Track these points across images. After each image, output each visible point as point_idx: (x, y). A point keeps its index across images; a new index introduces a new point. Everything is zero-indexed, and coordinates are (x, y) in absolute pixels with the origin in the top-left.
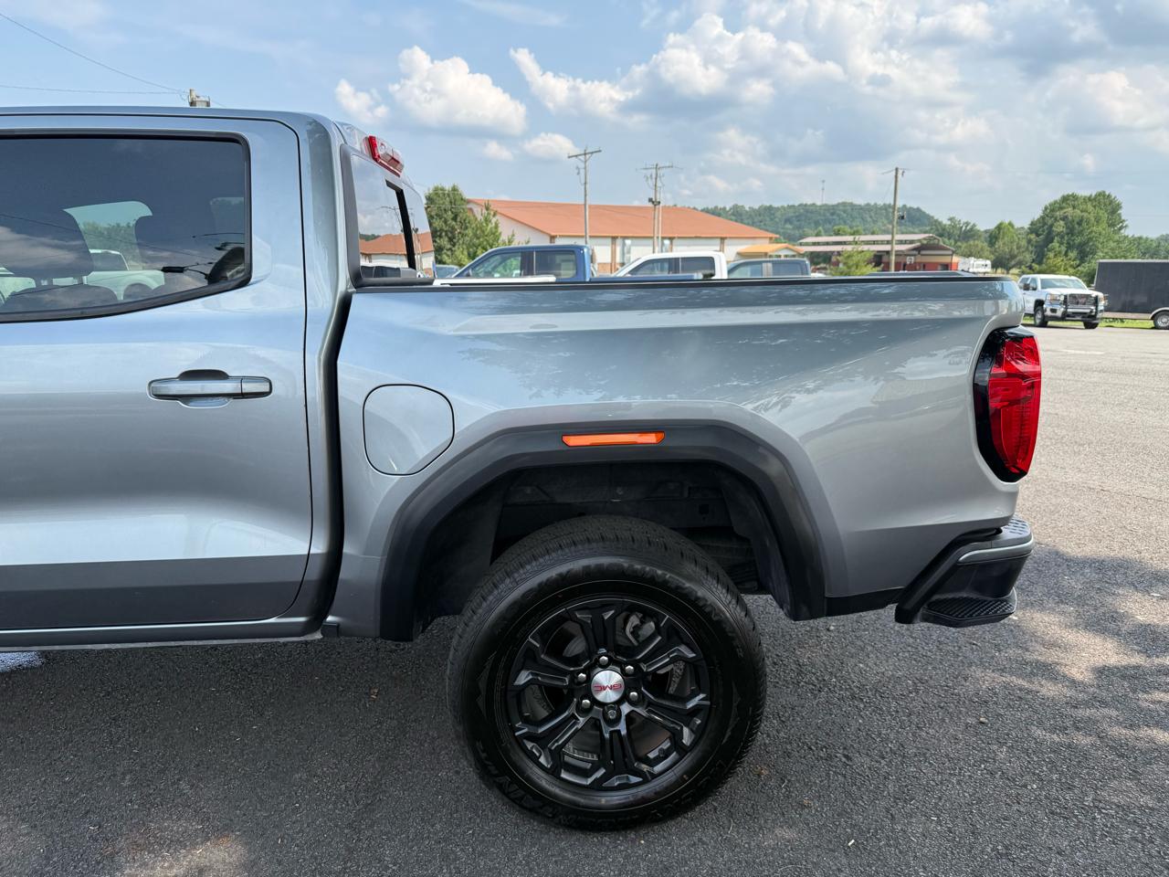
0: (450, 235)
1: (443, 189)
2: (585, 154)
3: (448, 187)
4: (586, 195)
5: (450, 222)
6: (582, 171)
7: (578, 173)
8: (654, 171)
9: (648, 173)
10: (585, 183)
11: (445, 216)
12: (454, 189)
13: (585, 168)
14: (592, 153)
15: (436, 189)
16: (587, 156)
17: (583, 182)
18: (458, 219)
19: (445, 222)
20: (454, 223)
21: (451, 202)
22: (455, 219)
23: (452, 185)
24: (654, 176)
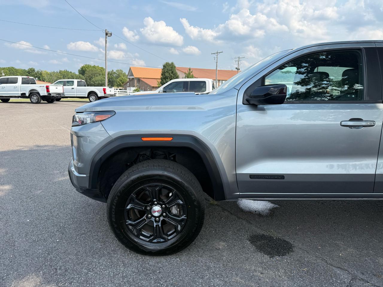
0: (170, 78)
1: (168, 63)
2: (217, 53)
3: (170, 62)
4: (217, 66)
5: (171, 74)
6: (216, 59)
7: (215, 59)
8: (238, 59)
9: (236, 59)
10: (217, 62)
11: (169, 72)
12: (172, 63)
13: (217, 57)
14: (220, 53)
15: (167, 63)
16: (218, 54)
17: (216, 62)
18: (173, 73)
19: (169, 74)
20: (172, 74)
21: (171, 68)
22: (172, 73)
23: (171, 62)
24: (238, 61)
